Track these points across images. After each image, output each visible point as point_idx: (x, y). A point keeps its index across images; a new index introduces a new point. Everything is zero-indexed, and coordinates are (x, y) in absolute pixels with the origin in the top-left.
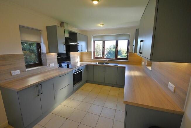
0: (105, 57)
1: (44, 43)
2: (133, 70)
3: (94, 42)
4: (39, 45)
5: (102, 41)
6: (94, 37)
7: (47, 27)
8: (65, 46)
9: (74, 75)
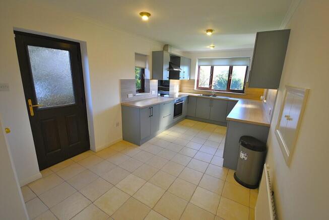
0: (213, 88)
1: (149, 69)
2: (247, 103)
3: (199, 67)
4: (143, 71)
5: (210, 67)
6: (200, 60)
7: (153, 52)
8: (168, 72)
9: (175, 105)
